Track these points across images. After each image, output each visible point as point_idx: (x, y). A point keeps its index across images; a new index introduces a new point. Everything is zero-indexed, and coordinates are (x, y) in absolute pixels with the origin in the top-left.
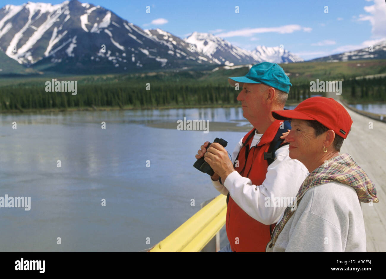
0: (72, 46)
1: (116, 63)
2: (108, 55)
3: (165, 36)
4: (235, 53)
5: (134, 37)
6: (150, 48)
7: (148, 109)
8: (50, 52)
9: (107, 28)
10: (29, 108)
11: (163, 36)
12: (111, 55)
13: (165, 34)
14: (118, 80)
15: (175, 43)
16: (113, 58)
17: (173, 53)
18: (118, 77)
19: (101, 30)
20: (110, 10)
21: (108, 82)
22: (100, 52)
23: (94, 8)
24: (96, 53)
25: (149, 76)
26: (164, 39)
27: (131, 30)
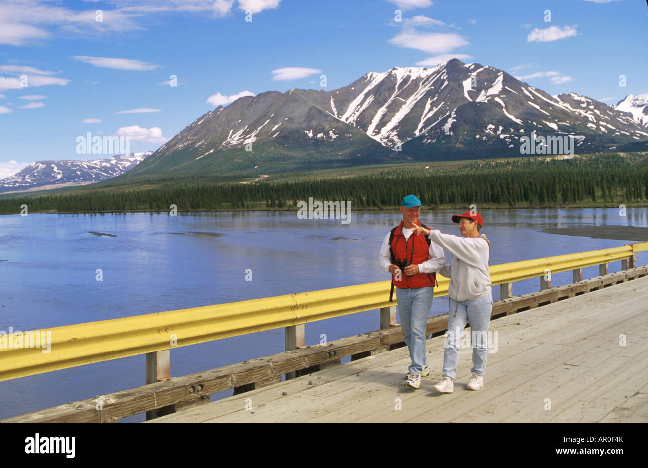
0: (450, 121)
1: (511, 143)
2: (499, 133)
3: (583, 103)
5: (538, 107)
6: (559, 121)
8: (421, 131)
9: (498, 95)
10: (390, 204)
11: (580, 102)
12: (503, 132)
13: (583, 99)
14: (512, 166)
15: (598, 112)
16: (506, 135)
17: (594, 126)
18: (512, 162)
19: (490, 98)
20: (503, 71)
21: (498, 169)
22: (488, 128)
23: (481, 69)
24: (483, 130)
25: (557, 160)
26: (581, 106)
27: (533, 96)
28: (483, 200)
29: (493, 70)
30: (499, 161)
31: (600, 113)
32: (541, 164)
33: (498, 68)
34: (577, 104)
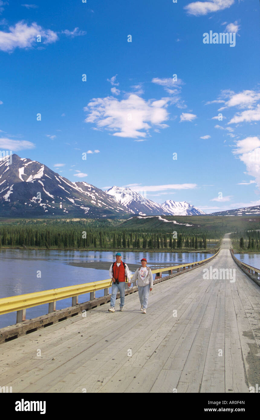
0: (9, 193)
1: (46, 209)
2: (39, 202)
3: (89, 188)
4: (148, 205)
5: (63, 188)
6: (75, 198)
7: (70, 250)
9: (40, 179)
11: (87, 188)
12: (42, 202)
13: (89, 186)
14: (47, 223)
15: (97, 194)
16: (44, 204)
17: (95, 203)
18: (47, 221)
19: (35, 180)
20: (44, 165)
21: (38, 225)
22: (33, 199)
23: (31, 162)
24: (30, 200)
25: (73, 221)
26: (88, 190)
27: (61, 181)
28: (30, 244)
29: (38, 163)
30: (38, 220)
31: (98, 195)
32: (64, 223)
33: (41, 163)
34: (86, 189)
